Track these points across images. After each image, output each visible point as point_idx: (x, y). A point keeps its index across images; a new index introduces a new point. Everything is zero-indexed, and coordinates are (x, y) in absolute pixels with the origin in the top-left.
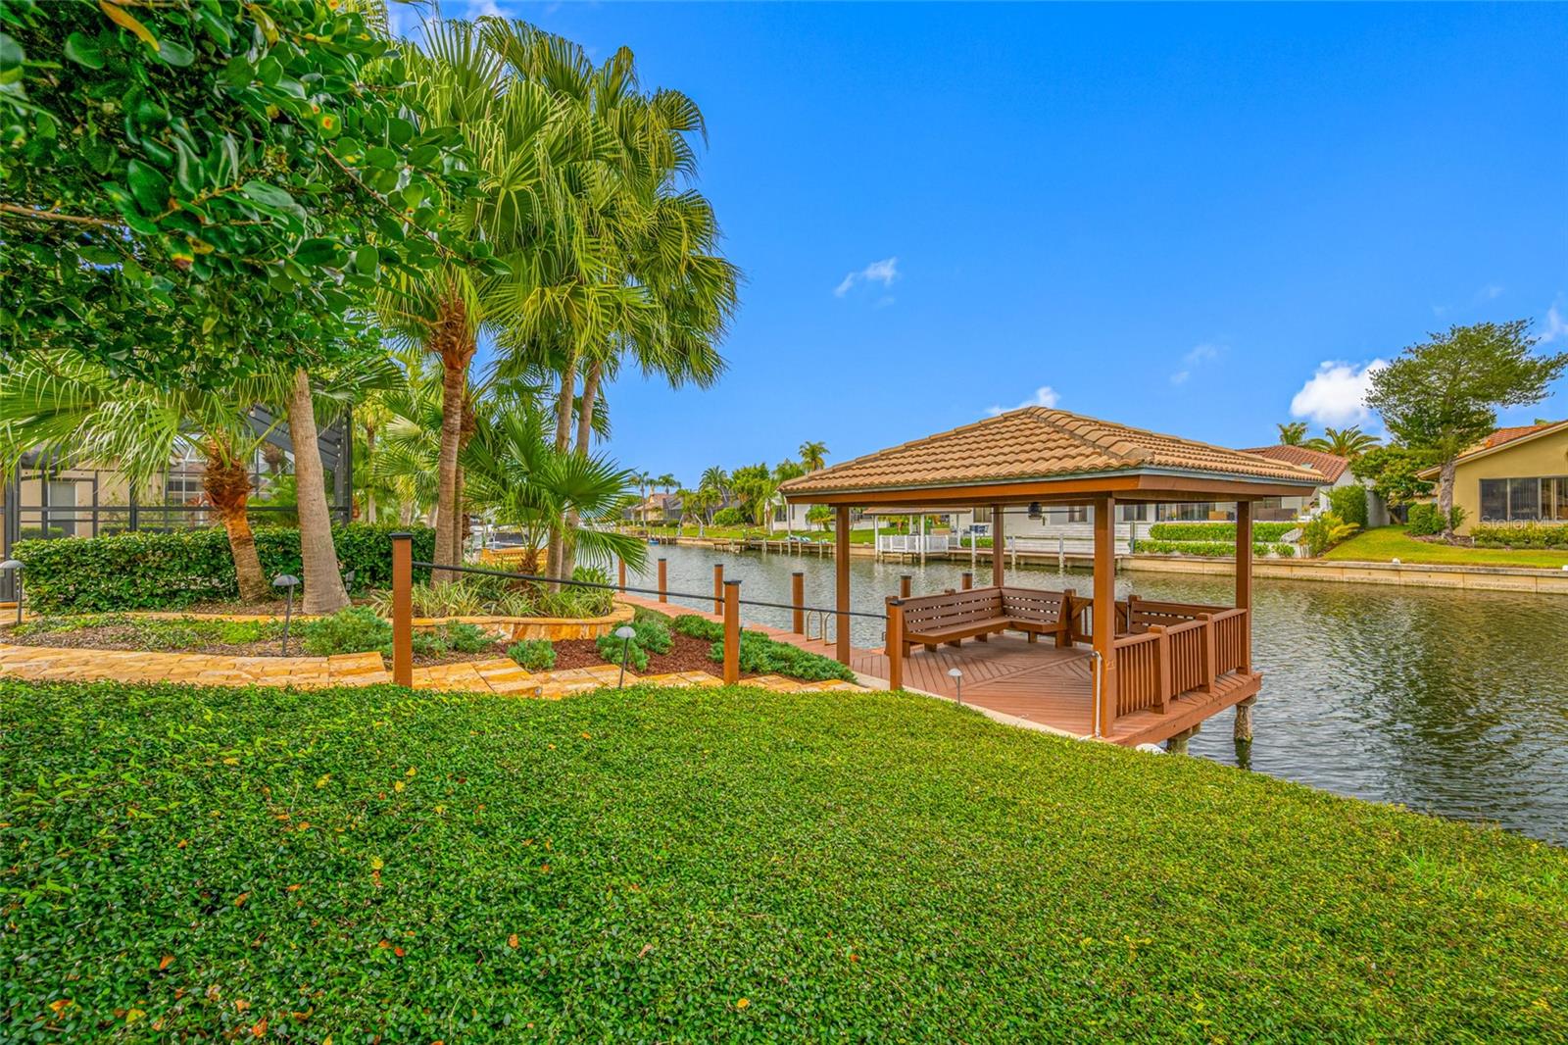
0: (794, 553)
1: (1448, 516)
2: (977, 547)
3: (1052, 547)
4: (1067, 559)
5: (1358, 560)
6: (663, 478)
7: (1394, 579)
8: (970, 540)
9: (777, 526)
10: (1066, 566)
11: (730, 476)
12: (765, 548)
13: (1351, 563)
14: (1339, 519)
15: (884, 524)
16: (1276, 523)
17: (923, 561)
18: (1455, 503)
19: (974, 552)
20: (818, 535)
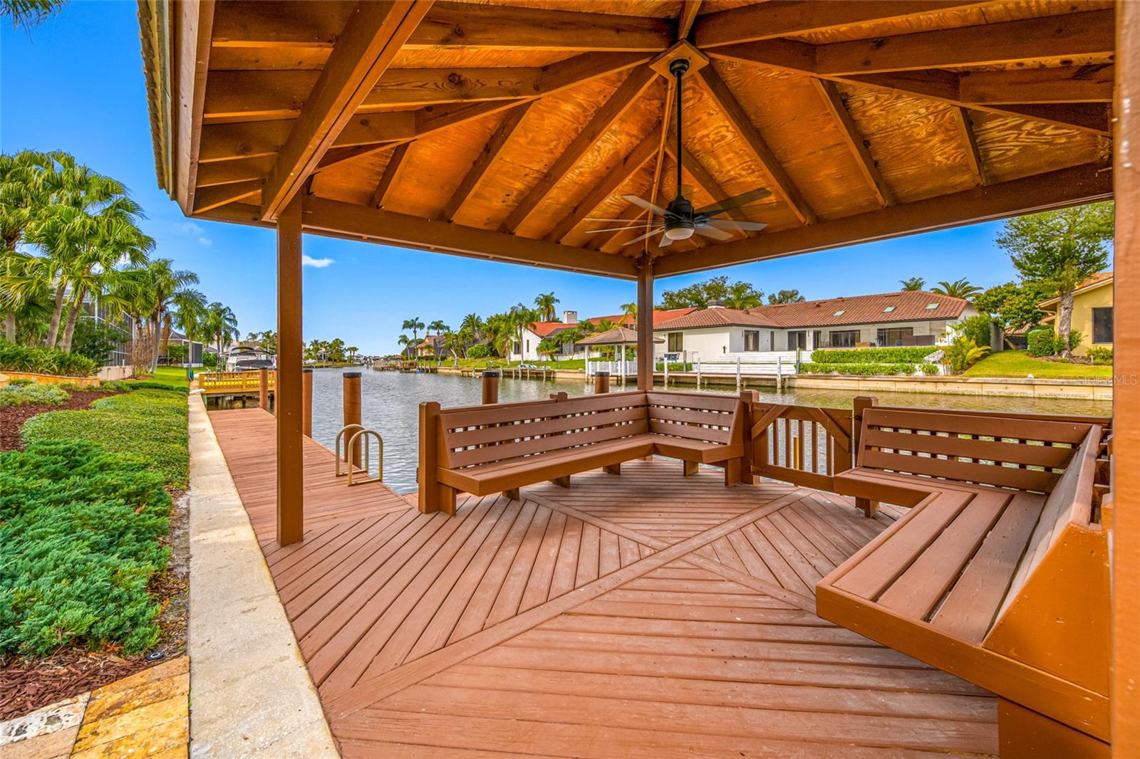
0: (524, 377)
1: (1066, 339)
2: (670, 370)
3: (731, 370)
4: (743, 379)
5: (996, 376)
6: (435, 323)
7: (1029, 392)
8: (663, 365)
9: (514, 357)
10: (742, 385)
11: (484, 321)
12: (501, 374)
13: (990, 379)
14: (973, 343)
15: (597, 355)
16: (918, 347)
17: (624, 382)
18: (1073, 328)
19: (666, 374)
20: (546, 363)
